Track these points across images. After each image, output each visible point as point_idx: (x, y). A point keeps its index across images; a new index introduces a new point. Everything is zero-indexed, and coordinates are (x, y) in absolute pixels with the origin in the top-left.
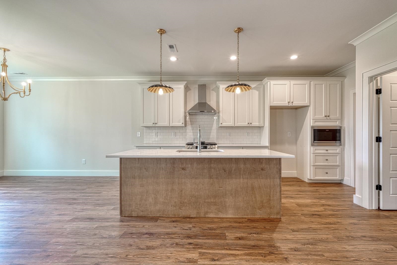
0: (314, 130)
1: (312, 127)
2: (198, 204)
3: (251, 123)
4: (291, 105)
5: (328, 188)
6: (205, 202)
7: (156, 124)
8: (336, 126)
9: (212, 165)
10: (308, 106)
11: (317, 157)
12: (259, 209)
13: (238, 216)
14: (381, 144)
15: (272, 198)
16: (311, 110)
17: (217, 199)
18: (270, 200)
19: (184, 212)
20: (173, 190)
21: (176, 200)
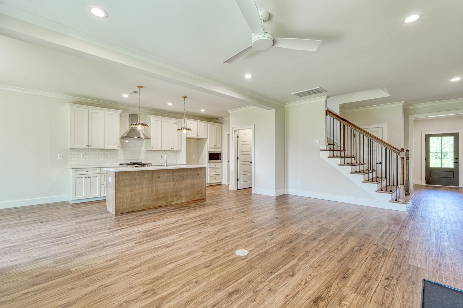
0: (210, 153)
1: (208, 152)
2: (167, 197)
3: (173, 148)
4: (198, 137)
5: (217, 187)
6: (170, 196)
7: (90, 146)
8: (218, 152)
9: (174, 174)
10: (206, 139)
11: (211, 170)
12: (197, 195)
13: (187, 200)
14: (238, 160)
15: (202, 189)
16: (208, 140)
17: (177, 193)
18: (201, 190)
19: (159, 204)
20: (152, 191)
21: (154, 197)
